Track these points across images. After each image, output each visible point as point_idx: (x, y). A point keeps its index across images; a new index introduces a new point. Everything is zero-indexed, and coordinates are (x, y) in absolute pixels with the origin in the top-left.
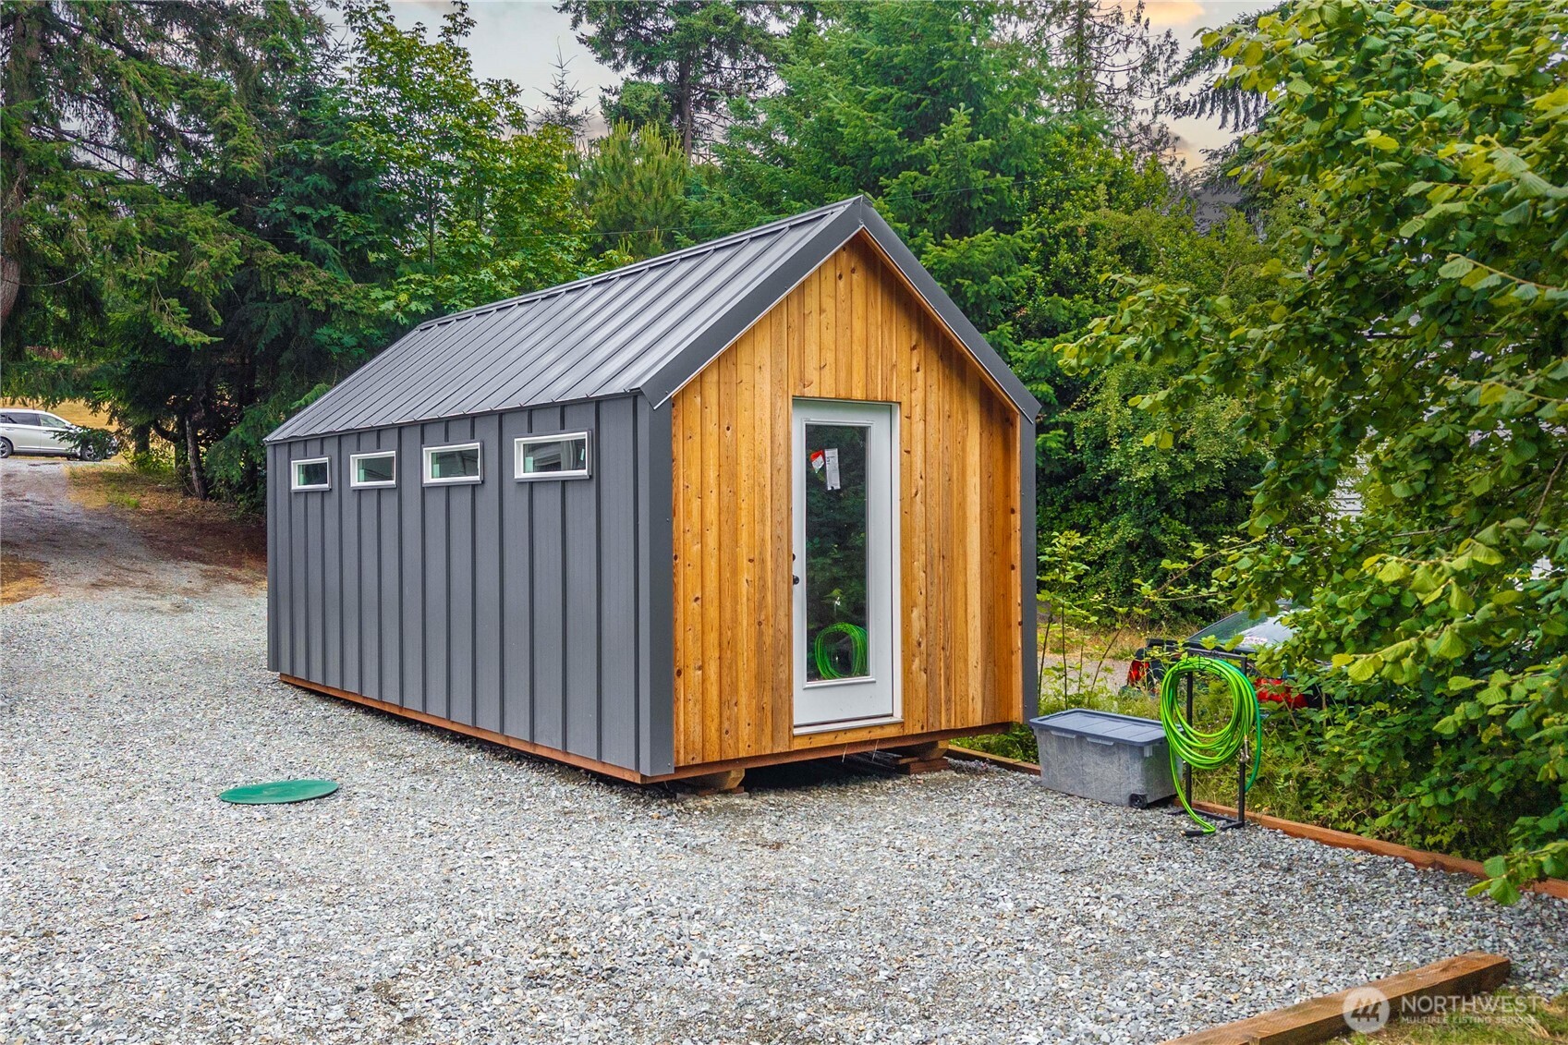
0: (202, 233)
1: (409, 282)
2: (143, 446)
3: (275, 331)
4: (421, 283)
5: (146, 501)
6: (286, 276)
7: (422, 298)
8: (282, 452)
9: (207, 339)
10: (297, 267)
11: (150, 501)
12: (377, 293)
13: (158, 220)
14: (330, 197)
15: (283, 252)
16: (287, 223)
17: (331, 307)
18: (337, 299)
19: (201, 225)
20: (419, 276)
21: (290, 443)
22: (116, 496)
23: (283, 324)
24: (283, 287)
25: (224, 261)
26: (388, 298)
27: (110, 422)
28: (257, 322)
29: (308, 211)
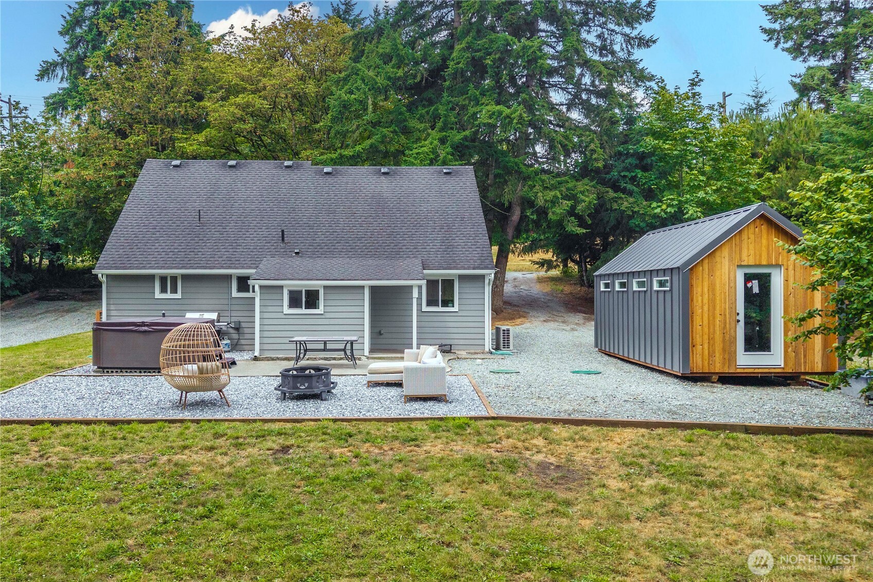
0: (582, 193)
1: (668, 199)
2: (565, 265)
3: (613, 222)
4: (672, 200)
5: (566, 289)
6: (616, 202)
7: (672, 206)
8: (598, 279)
9: (584, 231)
10: (621, 198)
11: (567, 289)
12: (654, 205)
13: (568, 189)
14: (637, 166)
15: (616, 192)
16: (618, 179)
17: (634, 212)
18: (636, 209)
19: (582, 189)
20: (671, 197)
21: (600, 276)
22: (554, 287)
23: (617, 219)
24: (615, 206)
25: (590, 203)
26: (659, 206)
27: (553, 257)
28: (606, 219)
29: (626, 174)
